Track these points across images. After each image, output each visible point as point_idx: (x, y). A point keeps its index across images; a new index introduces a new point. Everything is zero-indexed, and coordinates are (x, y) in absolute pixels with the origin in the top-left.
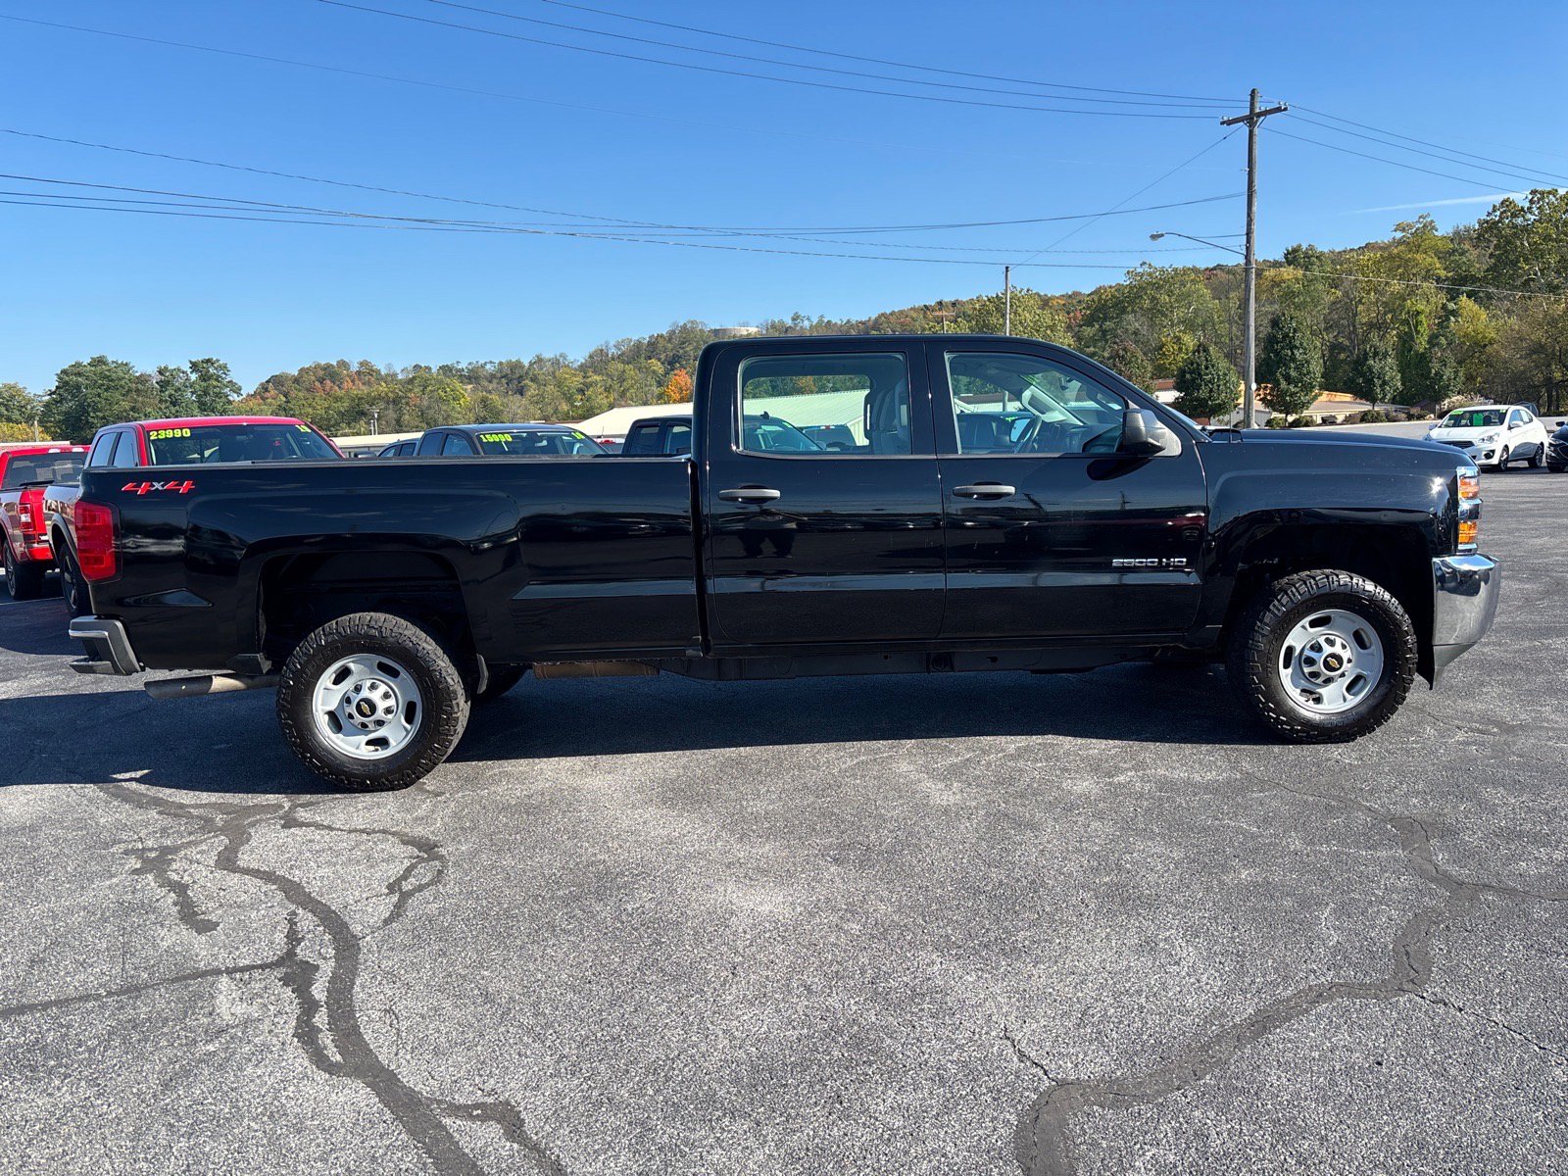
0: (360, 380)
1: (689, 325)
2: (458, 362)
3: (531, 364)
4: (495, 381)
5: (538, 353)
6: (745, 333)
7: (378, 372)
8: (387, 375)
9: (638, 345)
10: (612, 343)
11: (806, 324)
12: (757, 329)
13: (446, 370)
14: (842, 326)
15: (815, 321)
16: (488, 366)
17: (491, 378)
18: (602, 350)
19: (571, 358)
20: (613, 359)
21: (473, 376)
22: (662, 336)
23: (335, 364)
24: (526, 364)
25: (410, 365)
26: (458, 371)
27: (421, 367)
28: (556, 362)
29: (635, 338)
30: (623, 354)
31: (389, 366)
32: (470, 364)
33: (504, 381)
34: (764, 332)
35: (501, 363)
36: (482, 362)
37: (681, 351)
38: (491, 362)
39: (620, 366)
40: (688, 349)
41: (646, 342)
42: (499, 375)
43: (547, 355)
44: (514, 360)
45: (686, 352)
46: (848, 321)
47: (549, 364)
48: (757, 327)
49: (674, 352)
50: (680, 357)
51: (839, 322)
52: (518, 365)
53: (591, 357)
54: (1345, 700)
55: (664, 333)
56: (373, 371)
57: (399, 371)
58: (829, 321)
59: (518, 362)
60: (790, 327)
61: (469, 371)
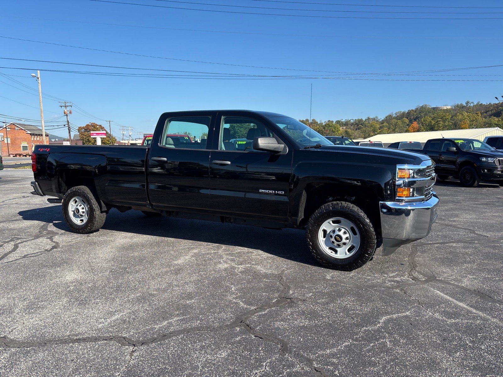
0: (312, 125)
1: (424, 106)
2: (342, 119)
3: (366, 120)
4: (353, 125)
5: (368, 116)
6: (446, 108)
7: (317, 122)
8: (320, 123)
9: (404, 113)
10: (394, 113)
11: (472, 105)
12: (450, 107)
13: (338, 122)
14: (487, 105)
15: (475, 103)
16: (351, 121)
17: (352, 124)
18: (390, 115)
19: (379, 118)
20: (394, 118)
21: (346, 124)
22: (413, 110)
23: (305, 120)
24: (364, 120)
25: (327, 120)
26: (342, 122)
27: (330, 121)
28: (374, 119)
29: (403, 111)
30: (398, 116)
31: (321, 121)
32: (346, 120)
33: (356, 125)
34: (454, 108)
35: (356, 120)
36: (349, 119)
37: (419, 115)
38: (352, 119)
39: (396, 121)
40: (422, 115)
41: (406, 112)
42: (354, 124)
43: (371, 117)
44: (360, 119)
45: (421, 116)
46: (490, 104)
47: (371, 120)
48: (451, 106)
49: (417, 116)
50: (419, 117)
51: (486, 104)
52: (361, 120)
53: (386, 117)
54: (346, 254)
55: (414, 109)
56: (316, 122)
57: (323, 122)
58: (481, 104)
59: (362, 119)
60: (465, 106)
61: (345, 122)
